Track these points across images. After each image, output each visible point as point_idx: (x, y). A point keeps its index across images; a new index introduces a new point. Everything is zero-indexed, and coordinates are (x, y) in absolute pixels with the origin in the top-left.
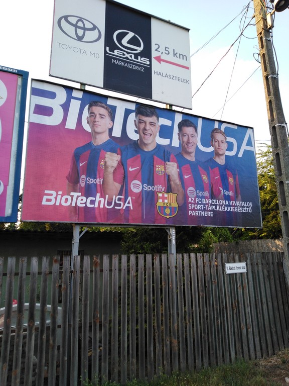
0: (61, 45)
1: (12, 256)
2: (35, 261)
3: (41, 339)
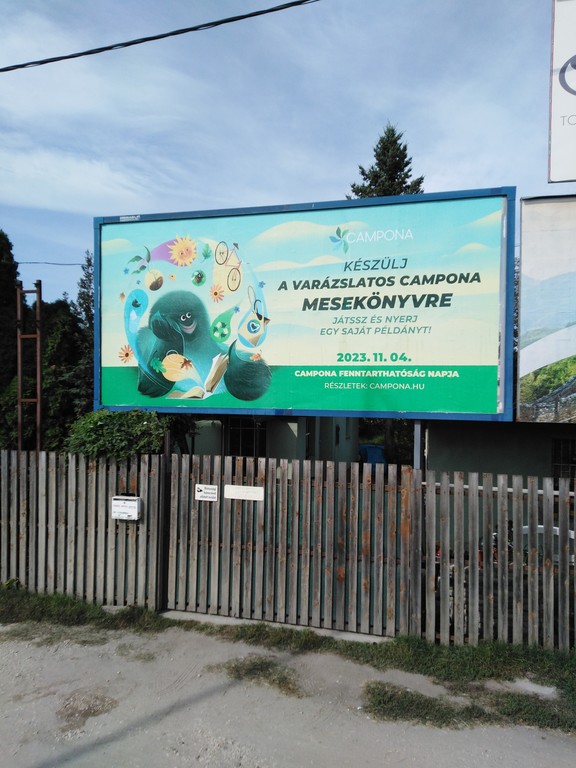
0: (566, 119)
1: (517, 474)
2: (548, 483)
3: (563, 585)
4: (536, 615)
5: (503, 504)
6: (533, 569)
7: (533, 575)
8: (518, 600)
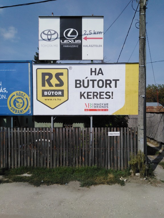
0: (42, 46)
2: (34, 129)
3: (38, 152)
4: (32, 159)
5: (25, 135)
6: (32, 149)
7: (32, 150)
8: (29, 156)
